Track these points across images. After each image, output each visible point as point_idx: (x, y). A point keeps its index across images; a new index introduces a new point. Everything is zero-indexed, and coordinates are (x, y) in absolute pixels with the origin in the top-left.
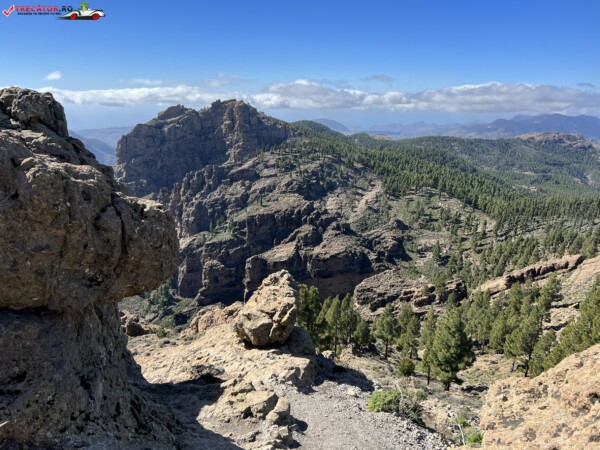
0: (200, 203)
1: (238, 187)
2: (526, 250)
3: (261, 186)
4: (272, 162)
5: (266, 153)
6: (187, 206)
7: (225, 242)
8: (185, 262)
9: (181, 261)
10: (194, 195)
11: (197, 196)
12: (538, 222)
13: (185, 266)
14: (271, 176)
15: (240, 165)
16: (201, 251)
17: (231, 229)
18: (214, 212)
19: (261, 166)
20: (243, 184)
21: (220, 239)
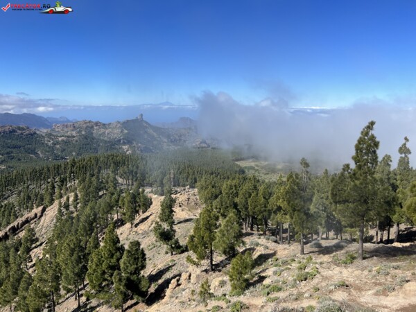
2: (6, 213)
12: (11, 190)
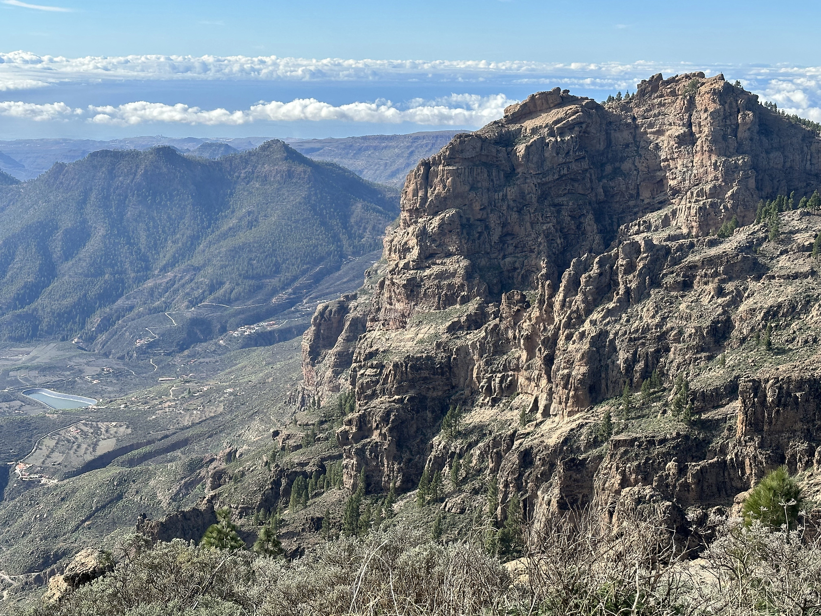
0: (603, 334)
1: (705, 300)
3: (770, 302)
4: (803, 239)
5: (786, 216)
6: (569, 338)
7: (663, 441)
8: (556, 480)
9: (546, 476)
10: (588, 312)
11: (596, 316)
13: (557, 491)
14: (796, 276)
15: (712, 244)
16: (600, 458)
17: (679, 405)
18: (634, 359)
19: (769, 247)
20: (720, 292)
21: (649, 432)
